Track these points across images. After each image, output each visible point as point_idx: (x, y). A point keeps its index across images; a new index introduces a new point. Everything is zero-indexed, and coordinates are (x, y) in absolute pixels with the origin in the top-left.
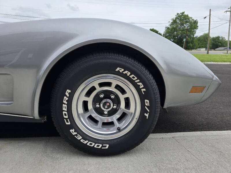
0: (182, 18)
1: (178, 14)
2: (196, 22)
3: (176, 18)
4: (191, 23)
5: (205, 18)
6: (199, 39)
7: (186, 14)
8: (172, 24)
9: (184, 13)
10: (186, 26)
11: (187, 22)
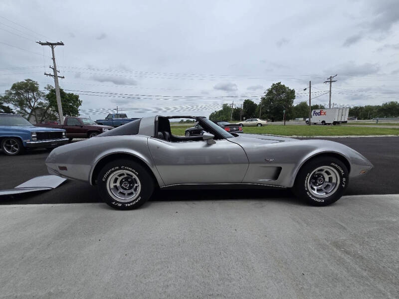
0: (278, 89)
1: (273, 84)
2: (293, 92)
3: (272, 89)
4: (287, 93)
5: (305, 89)
6: (296, 108)
7: (282, 84)
8: (268, 94)
9: (280, 83)
10: (283, 96)
11: (283, 92)
